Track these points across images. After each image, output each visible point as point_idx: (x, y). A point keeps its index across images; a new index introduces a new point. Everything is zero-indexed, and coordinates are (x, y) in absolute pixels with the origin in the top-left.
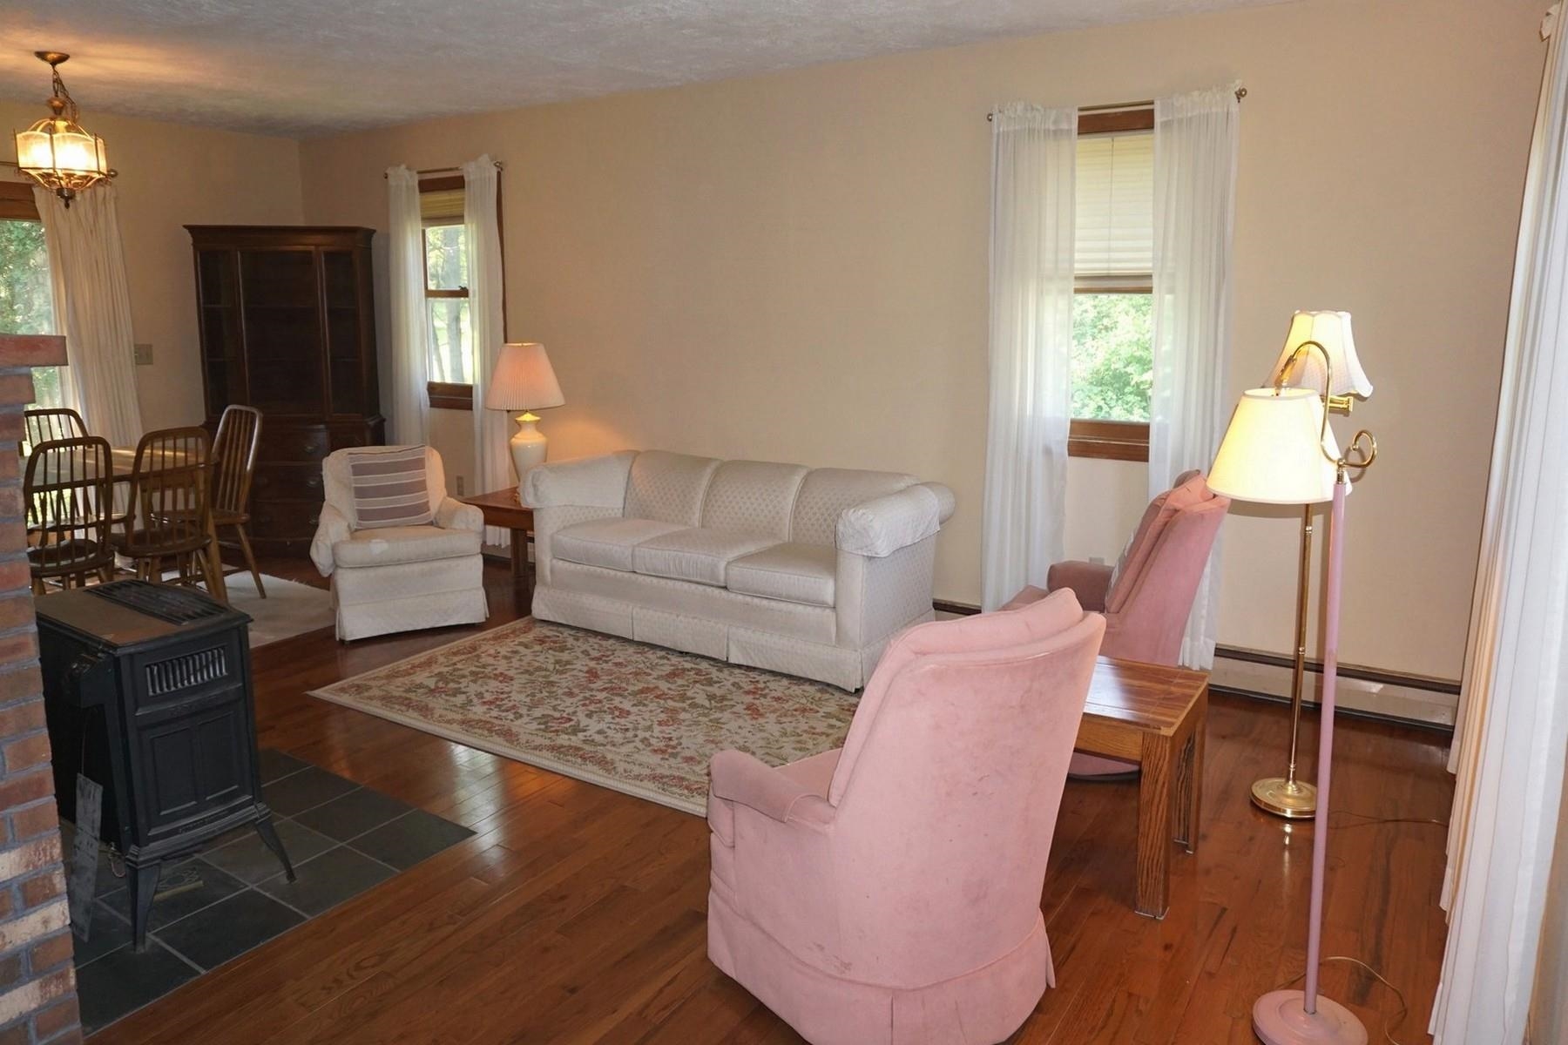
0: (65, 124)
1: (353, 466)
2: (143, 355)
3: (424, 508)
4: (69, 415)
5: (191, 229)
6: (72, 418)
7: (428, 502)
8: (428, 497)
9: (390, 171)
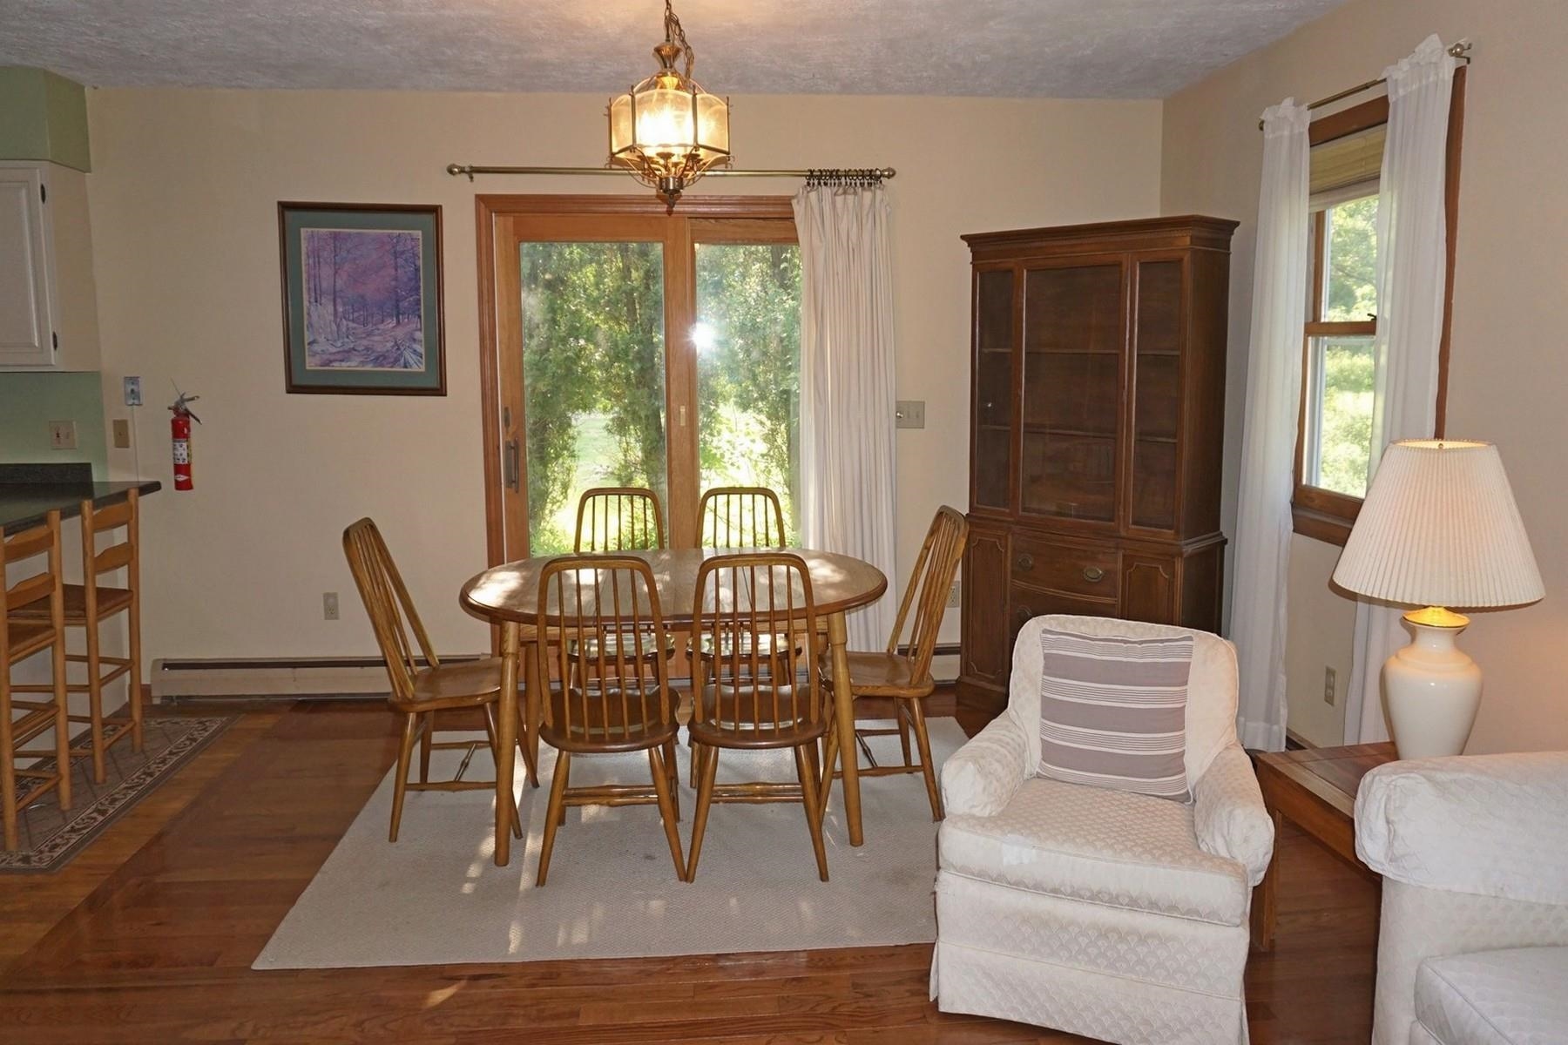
0: (675, 80)
1: (1047, 657)
2: (909, 415)
3: (1175, 764)
4: (766, 496)
5: (970, 240)
6: (769, 501)
7: (1182, 754)
8: (1183, 744)
9: (1267, 115)
